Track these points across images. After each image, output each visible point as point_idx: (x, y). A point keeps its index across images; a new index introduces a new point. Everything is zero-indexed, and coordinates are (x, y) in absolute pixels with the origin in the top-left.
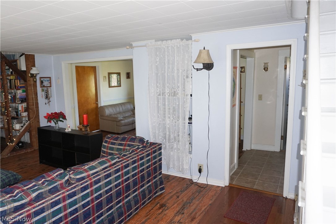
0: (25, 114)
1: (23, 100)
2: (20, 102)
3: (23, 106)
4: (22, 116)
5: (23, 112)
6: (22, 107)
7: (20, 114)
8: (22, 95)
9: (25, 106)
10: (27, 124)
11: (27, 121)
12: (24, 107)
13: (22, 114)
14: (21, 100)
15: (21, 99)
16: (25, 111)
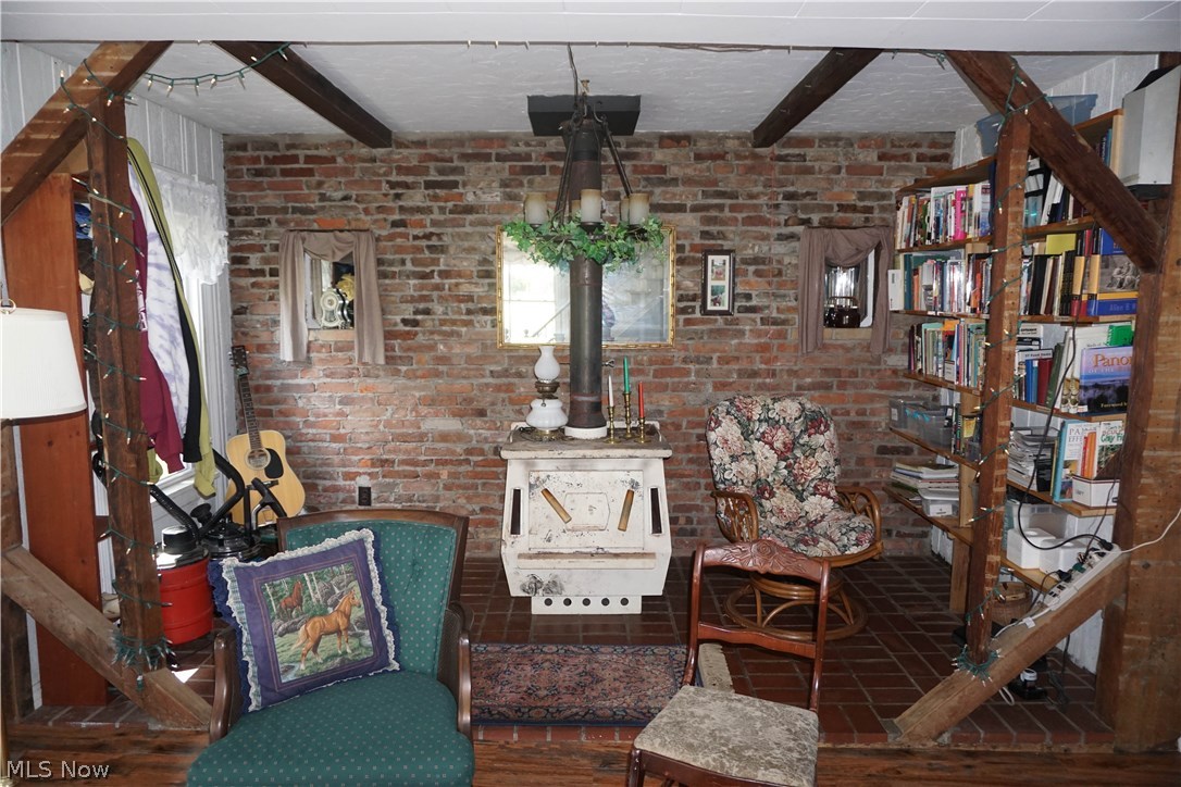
0: (1101, 494)
1: (1101, 400)
2: (1085, 409)
3: (1093, 435)
4: (1076, 498)
5: (1084, 478)
6: (1089, 441)
7: (1067, 489)
8: (1108, 363)
9: (1109, 439)
10: (1100, 565)
11: (1109, 547)
12: (1099, 443)
13: (1077, 485)
14: (1090, 394)
15: (1096, 386)
16: (1103, 476)
